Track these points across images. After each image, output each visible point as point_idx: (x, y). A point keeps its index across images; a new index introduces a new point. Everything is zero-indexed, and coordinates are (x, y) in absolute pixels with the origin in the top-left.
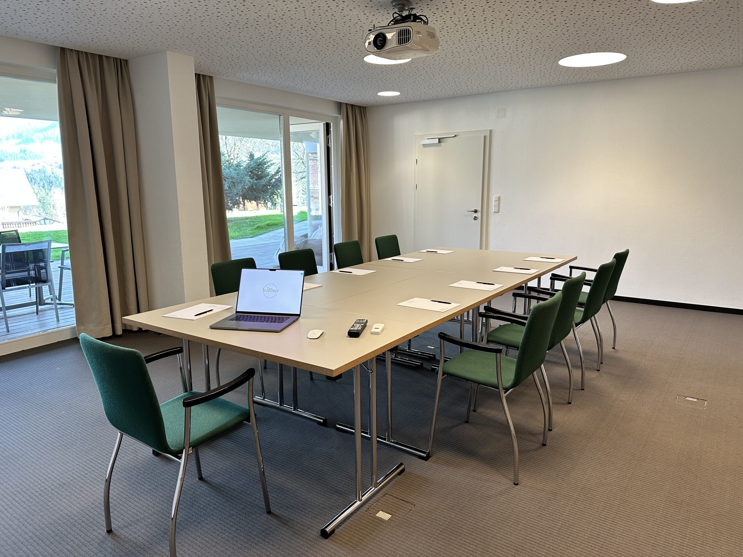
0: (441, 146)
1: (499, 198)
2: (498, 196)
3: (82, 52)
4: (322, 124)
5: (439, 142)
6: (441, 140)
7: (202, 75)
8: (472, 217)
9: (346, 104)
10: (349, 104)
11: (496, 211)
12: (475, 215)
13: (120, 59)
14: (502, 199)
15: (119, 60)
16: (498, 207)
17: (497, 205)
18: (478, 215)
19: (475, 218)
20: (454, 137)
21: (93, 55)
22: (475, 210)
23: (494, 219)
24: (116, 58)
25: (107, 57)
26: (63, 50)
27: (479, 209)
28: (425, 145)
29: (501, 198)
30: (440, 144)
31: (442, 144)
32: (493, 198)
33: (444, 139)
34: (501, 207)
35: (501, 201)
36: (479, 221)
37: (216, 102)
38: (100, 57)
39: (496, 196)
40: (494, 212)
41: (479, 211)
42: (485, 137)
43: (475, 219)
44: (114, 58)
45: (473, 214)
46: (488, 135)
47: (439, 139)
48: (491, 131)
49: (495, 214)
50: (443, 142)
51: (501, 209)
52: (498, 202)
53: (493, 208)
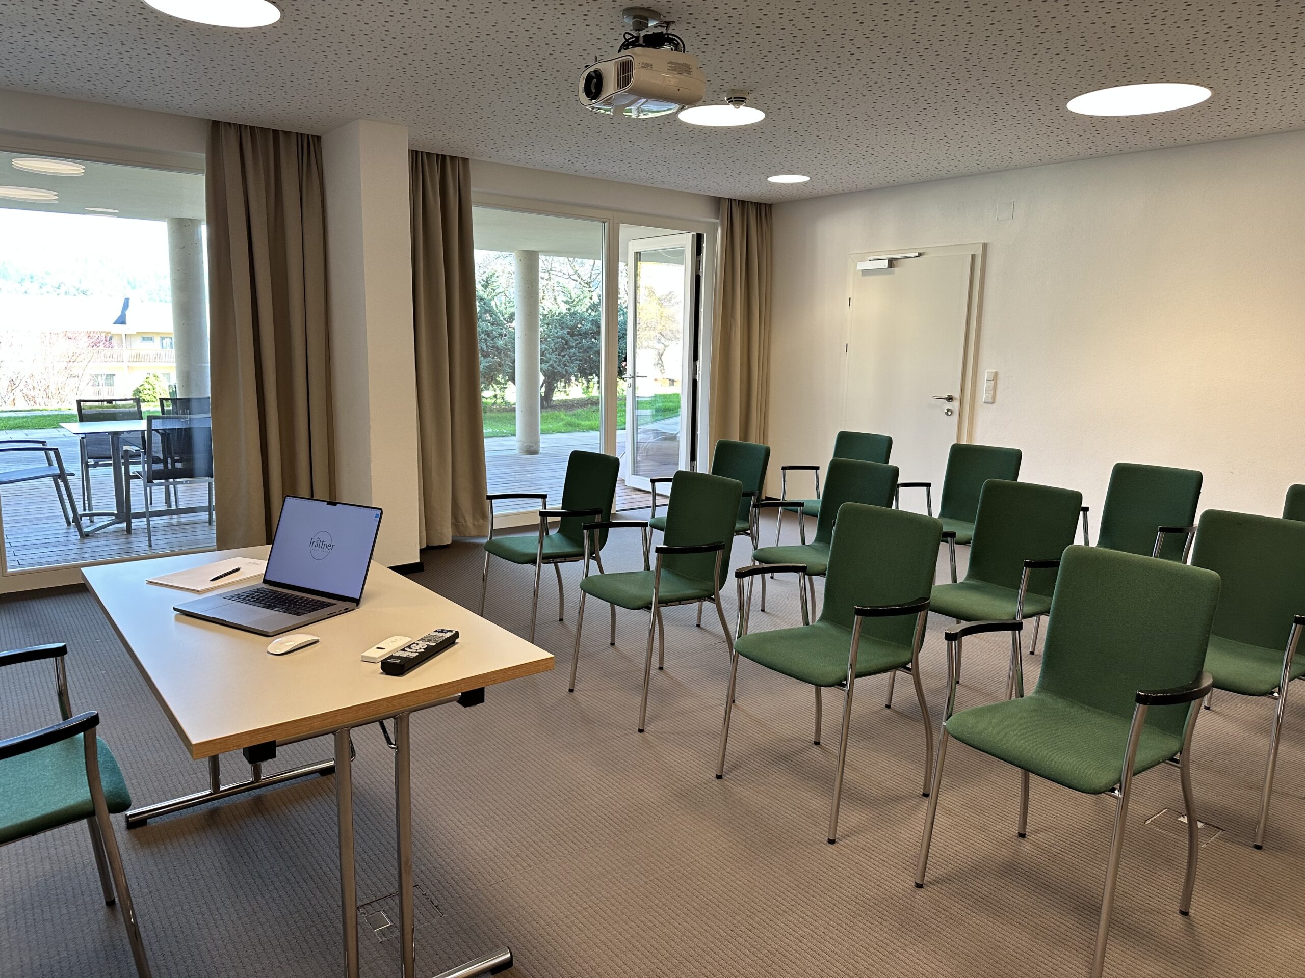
0: (893, 273)
1: (996, 376)
2: (994, 371)
3: (246, 126)
4: (690, 235)
5: (890, 266)
6: (894, 262)
7: (450, 157)
8: (943, 410)
9: (730, 200)
10: (735, 200)
11: (990, 400)
12: (948, 405)
13: (308, 135)
14: (1000, 376)
15: (306, 137)
16: (992, 392)
17: (991, 388)
18: (955, 405)
19: (949, 412)
20: (918, 257)
21: (264, 130)
22: (948, 396)
23: (985, 414)
24: (301, 134)
25: (287, 134)
26: (216, 125)
27: (956, 395)
28: (865, 272)
29: (999, 376)
30: (890, 269)
31: (896, 269)
32: (985, 375)
33: (899, 260)
34: (998, 391)
35: (998, 381)
36: (955, 417)
37: (472, 200)
38: (276, 132)
39: (991, 371)
40: (985, 403)
41: (956, 399)
42: (973, 257)
43: (947, 414)
44: (297, 134)
45: (944, 403)
46: (979, 252)
47: (890, 261)
48: (985, 246)
49: (988, 405)
50: (897, 267)
51: (997, 397)
52: (993, 382)
53: (983, 395)
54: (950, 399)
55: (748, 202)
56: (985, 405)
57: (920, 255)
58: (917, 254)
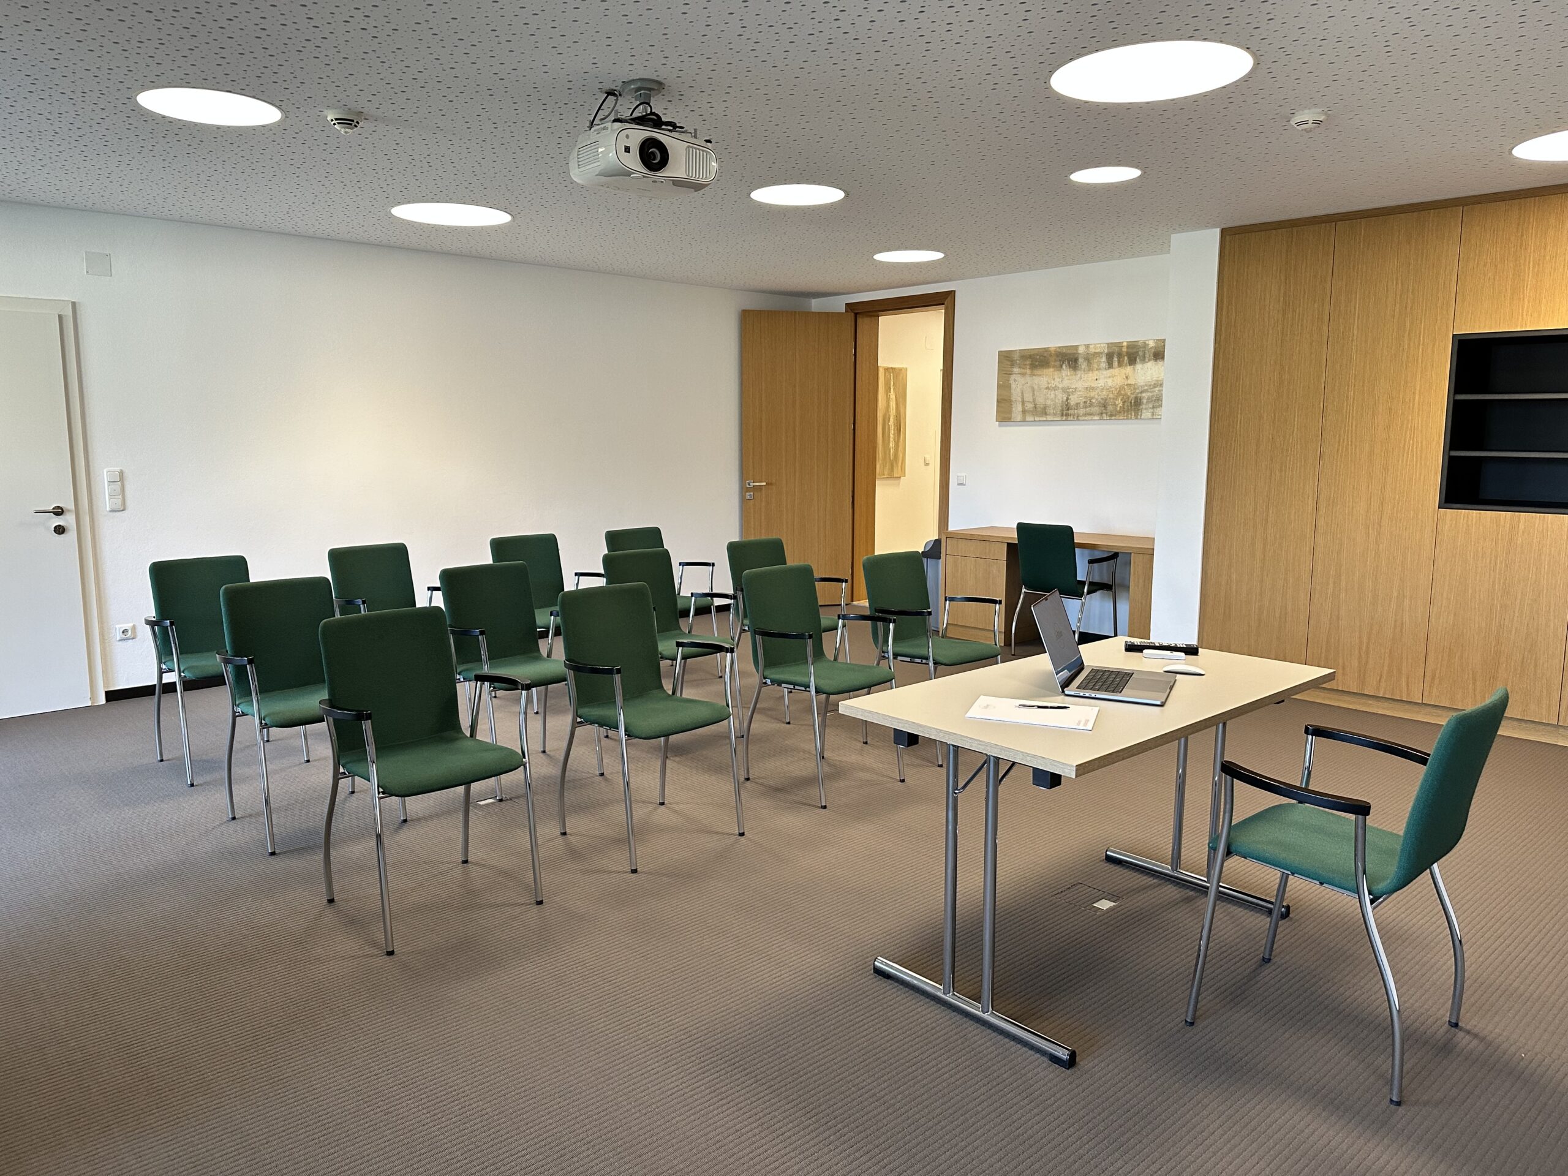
1: (121, 473)
2: (118, 469)
8: (47, 529)
11: (119, 506)
12: (58, 521)
14: (128, 475)
16: (120, 497)
17: (117, 491)
18: (68, 520)
19: (60, 530)
22: (54, 509)
23: (112, 527)
27: (68, 504)
29: (125, 475)
32: (104, 475)
34: (129, 494)
35: (126, 483)
36: (71, 536)
39: (111, 468)
40: (111, 511)
41: (69, 511)
42: (60, 318)
43: (57, 533)
45: (50, 518)
46: (68, 313)
48: (74, 304)
49: (115, 514)
51: (128, 502)
52: (119, 484)
53: (105, 500)
54: (59, 512)
56: (111, 513)
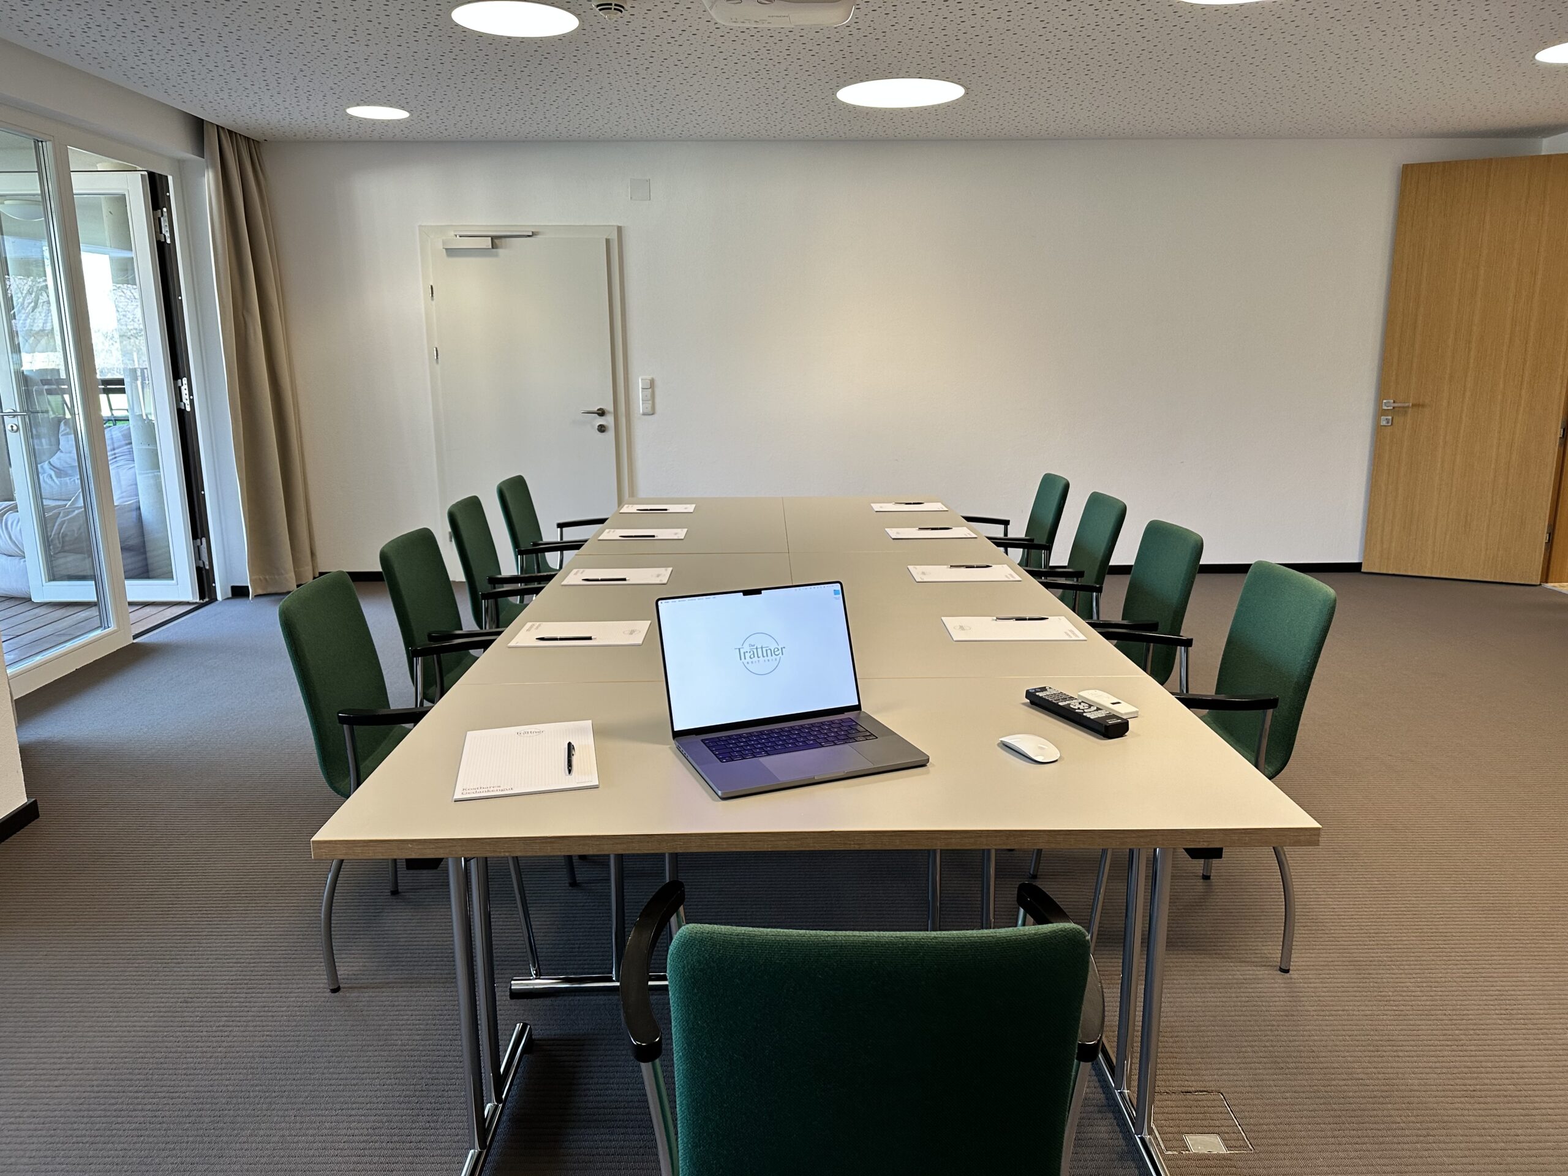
0: (497, 255)
1: (652, 382)
2: (650, 377)
5: (494, 246)
6: (496, 241)
8: (593, 427)
10: (223, 127)
11: (649, 410)
12: (601, 421)
14: (658, 383)
16: (650, 402)
17: (649, 396)
18: (608, 421)
19: (602, 429)
20: (529, 236)
22: (598, 410)
23: (643, 430)
27: (609, 407)
28: (451, 252)
29: (656, 383)
30: (494, 250)
31: (500, 251)
32: (639, 383)
33: (503, 240)
34: (658, 400)
35: (656, 389)
36: (610, 434)
39: (644, 377)
40: (644, 414)
41: (609, 412)
42: (608, 241)
43: (600, 431)
45: (594, 418)
46: (614, 236)
47: (493, 238)
48: (619, 229)
49: (646, 417)
50: (501, 248)
51: (658, 407)
52: (650, 390)
53: (640, 405)
54: (602, 413)
55: (235, 133)
56: (643, 417)
57: (534, 234)
58: (531, 234)
